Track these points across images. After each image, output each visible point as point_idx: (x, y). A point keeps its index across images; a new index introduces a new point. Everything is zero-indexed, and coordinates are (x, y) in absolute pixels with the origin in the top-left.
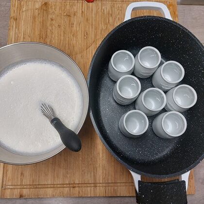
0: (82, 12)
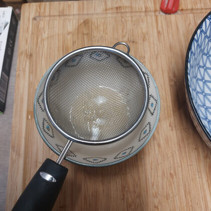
0: (159, 32)
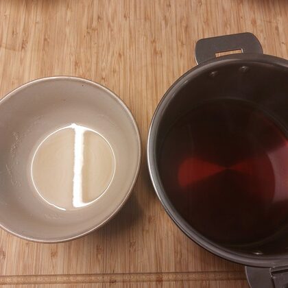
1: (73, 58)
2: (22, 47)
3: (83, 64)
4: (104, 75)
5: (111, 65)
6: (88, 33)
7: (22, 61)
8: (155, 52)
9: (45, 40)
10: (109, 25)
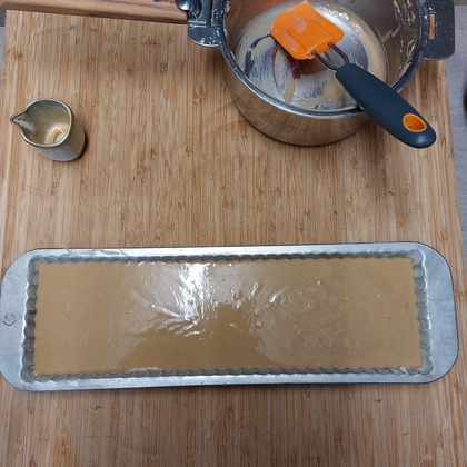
1: (119, 209)
2: (52, 193)
3: (132, 218)
4: (158, 232)
5: (168, 219)
6: (138, 173)
7: (52, 212)
8: (225, 203)
9: (82, 182)
10: (166, 163)
